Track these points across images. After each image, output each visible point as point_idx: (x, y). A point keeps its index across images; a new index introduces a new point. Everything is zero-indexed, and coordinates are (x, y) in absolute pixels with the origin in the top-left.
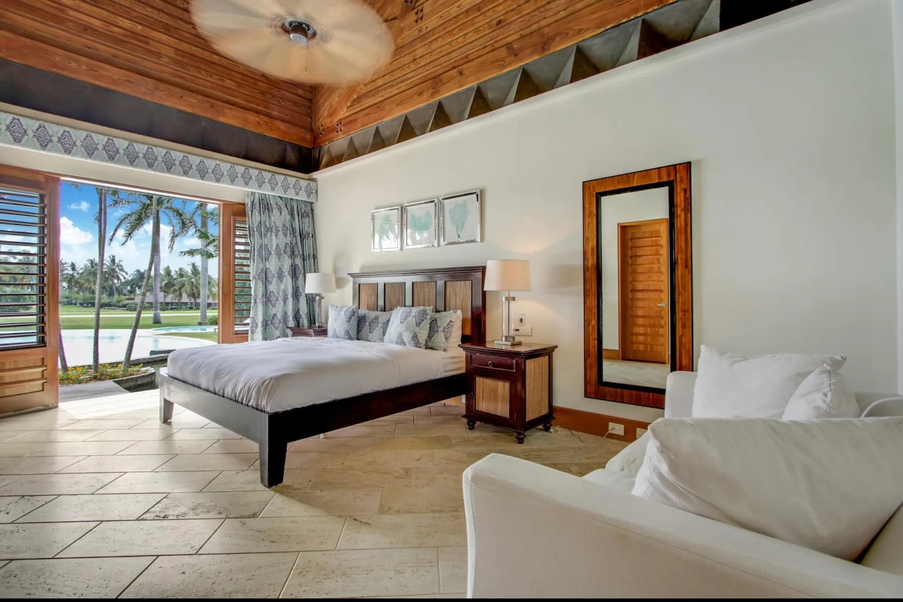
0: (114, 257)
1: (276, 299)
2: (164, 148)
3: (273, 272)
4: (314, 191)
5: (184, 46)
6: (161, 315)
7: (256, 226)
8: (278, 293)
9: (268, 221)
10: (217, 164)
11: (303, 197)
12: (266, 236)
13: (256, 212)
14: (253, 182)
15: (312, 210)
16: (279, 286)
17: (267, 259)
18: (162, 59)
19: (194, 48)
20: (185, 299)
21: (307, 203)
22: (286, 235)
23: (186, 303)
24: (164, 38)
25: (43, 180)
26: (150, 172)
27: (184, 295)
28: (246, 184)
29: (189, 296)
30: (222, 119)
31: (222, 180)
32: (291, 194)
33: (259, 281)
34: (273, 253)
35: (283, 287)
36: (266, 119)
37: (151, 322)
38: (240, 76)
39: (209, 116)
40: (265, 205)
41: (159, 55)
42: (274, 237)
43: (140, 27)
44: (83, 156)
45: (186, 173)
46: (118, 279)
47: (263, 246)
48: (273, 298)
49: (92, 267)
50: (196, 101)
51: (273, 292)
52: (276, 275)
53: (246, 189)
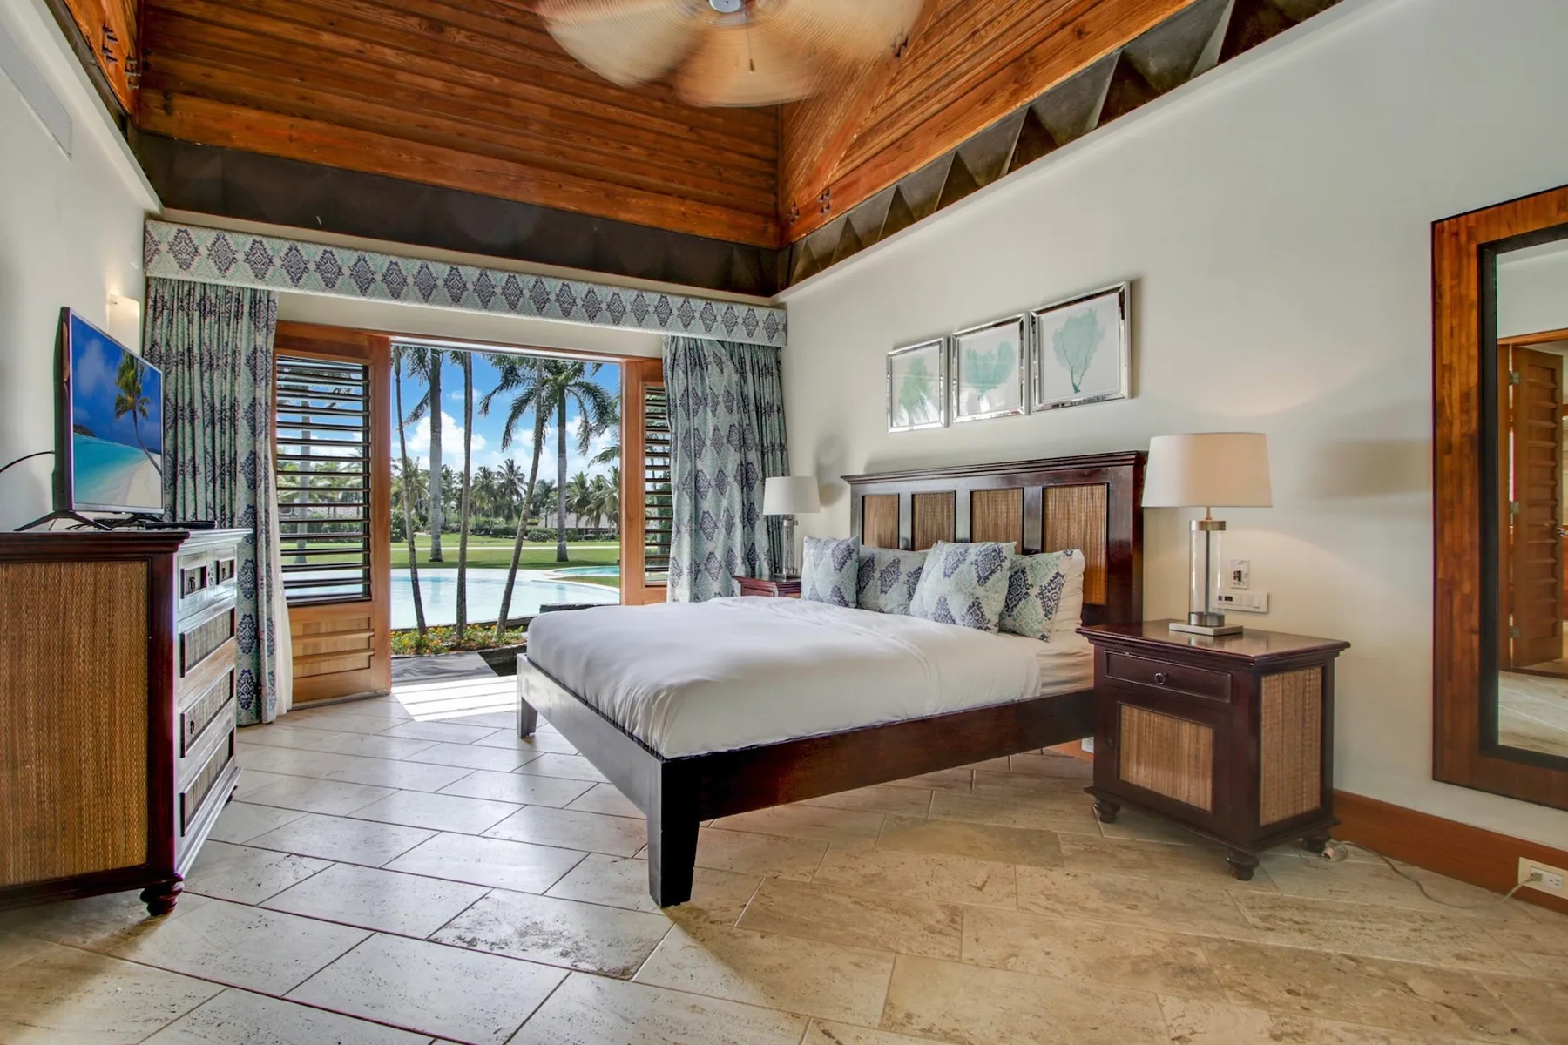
0: (512, 462)
1: (713, 525)
2: (533, 274)
3: (708, 477)
4: (780, 327)
5: (565, 100)
6: (568, 548)
7: (679, 396)
8: (718, 515)
9: (700, 386)
10: (614, 294)
11: (760, 338)
12: (696, 412)
13: (680, 372)
14: (674, 319)
15: (778, 362)
16: (718, 502)
17: (698, 454)
18: (532, 127)
19: (578, 101)
20: (604, 523)
21: (769, 350)
22: (730, 411)
23: (605, 531)
24: (532, 90)
25: (366, 344)
26: (512, 316)
27: (604, 518)
28: (663, 323)
29: (610, 518)
30: (624, 216)
31: (623, 320)
32: (740, 336)
33: (684, 493)
34: (708, 442)
35: (725, 503)
36: (696, 206)
37: (554, 559)
38: (652, 137)
39: (603, 212)
40: (694, 358)
41: (525, 121)
42: (710, 414)
43: (496, 80)
44: (417, 300)
45: (566, 314)
46: (518, 494)
47: (692, 431)
48: (708, 524)
49: (485, 477)
50: (581, 191)
51: (708, 512)
52: (713, 483)
53: (662, 333)
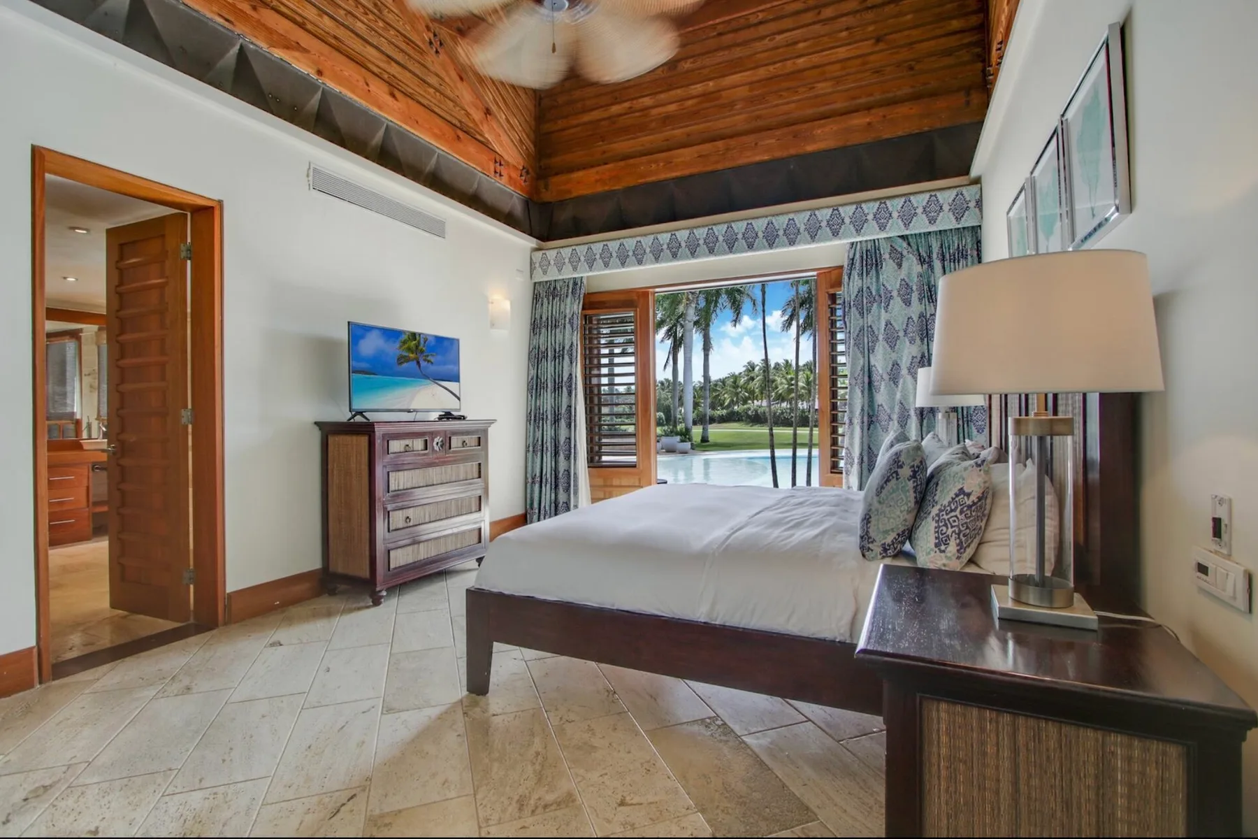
1: (887, 417)
2: (725, 223)
3: (881, 372)
4: (972, 204)
5: (762, 72)
7: (853, 297)
8: (892, 408)
9: (874, 284)
10: (790, 220)
11: (946, 222)
12: (869, 311)
13: (855, 273)
14: (848, 226)
15: (979, 242)
16: (892, 395)
17: (871, 350)
18: (736, 107)
19: (771, 68)
22: (907, 303)
24: (736, 78)
26: (712, 258)
28: (835, 234)
30: (810, 148)
31: (798, 240)
32: (920, 225)
33: (857, 387)
34: (881, 337)
35: (898, 396)
36: (881, 112)
38: (838, 66)
39: (793, 151)
40: (870, 259)
41: (731, 105)
42: (883, 311)
43: (711, 84)
45: (751, 247)
47: (866, 329)
48: (883, 417)
50: (773, 141)
51: (881, 405)
52: (886, 377)
53: (836, 242)
